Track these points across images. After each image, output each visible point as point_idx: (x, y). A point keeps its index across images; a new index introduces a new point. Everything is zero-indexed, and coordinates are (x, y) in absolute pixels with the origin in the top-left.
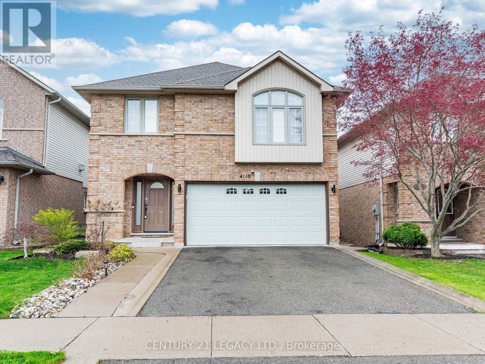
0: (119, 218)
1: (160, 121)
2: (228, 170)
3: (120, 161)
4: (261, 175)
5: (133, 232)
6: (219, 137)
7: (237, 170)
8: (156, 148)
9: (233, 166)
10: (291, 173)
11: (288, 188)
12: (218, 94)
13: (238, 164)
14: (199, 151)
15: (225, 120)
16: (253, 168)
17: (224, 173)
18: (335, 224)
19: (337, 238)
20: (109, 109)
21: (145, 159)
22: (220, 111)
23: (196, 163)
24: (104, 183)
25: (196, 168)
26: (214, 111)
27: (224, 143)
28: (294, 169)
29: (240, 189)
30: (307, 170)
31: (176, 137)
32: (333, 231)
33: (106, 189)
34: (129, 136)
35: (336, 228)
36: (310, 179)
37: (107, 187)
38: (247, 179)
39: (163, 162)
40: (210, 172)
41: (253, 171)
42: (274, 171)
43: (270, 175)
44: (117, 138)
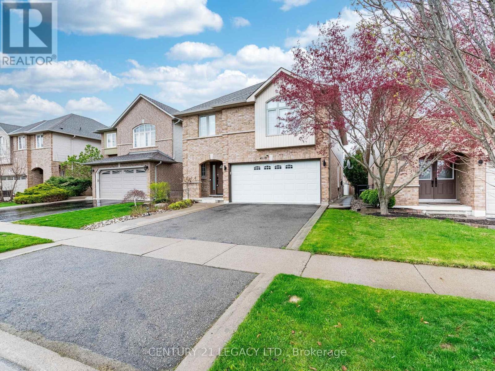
0: (197, 186)
1: (216, 128)
2: (253, 155)
3: (197, 154)
4: (273, 157)
5: (211, 194)
6: (247, 134)
7: (258, 154)
8: (214, 144)
9: (256, 152)
10: (293, 153)
11: (293, 164)
12: (246, 106)
13: (259, 150)
14: (236, 144)
15: (251, 122)
16: (268, 152)
17: (251, 157)
18: (325, 189)
19: (327, 199)
20: (191, 124)
21: (209, 151)
22: (247, 116)
23: (234, 152)
24: (190, 167)
25: (235, 155)
26: (244, 117)
27: (250, 137)
28: (296, 150)
29: (262, 166)
30: (305, 151)
31: (223, 137)
32: (324, 194)
33: (191, 170)
34: (201, 139)
35: (326, 192)
36: (307, 157)
37: (191, 169)
38: (265, 160)
39: (218, 152)
40: (243, 157)
41: (268, 154)
42: (282, 153)
43: (279, 156)
44: (195, 140)
